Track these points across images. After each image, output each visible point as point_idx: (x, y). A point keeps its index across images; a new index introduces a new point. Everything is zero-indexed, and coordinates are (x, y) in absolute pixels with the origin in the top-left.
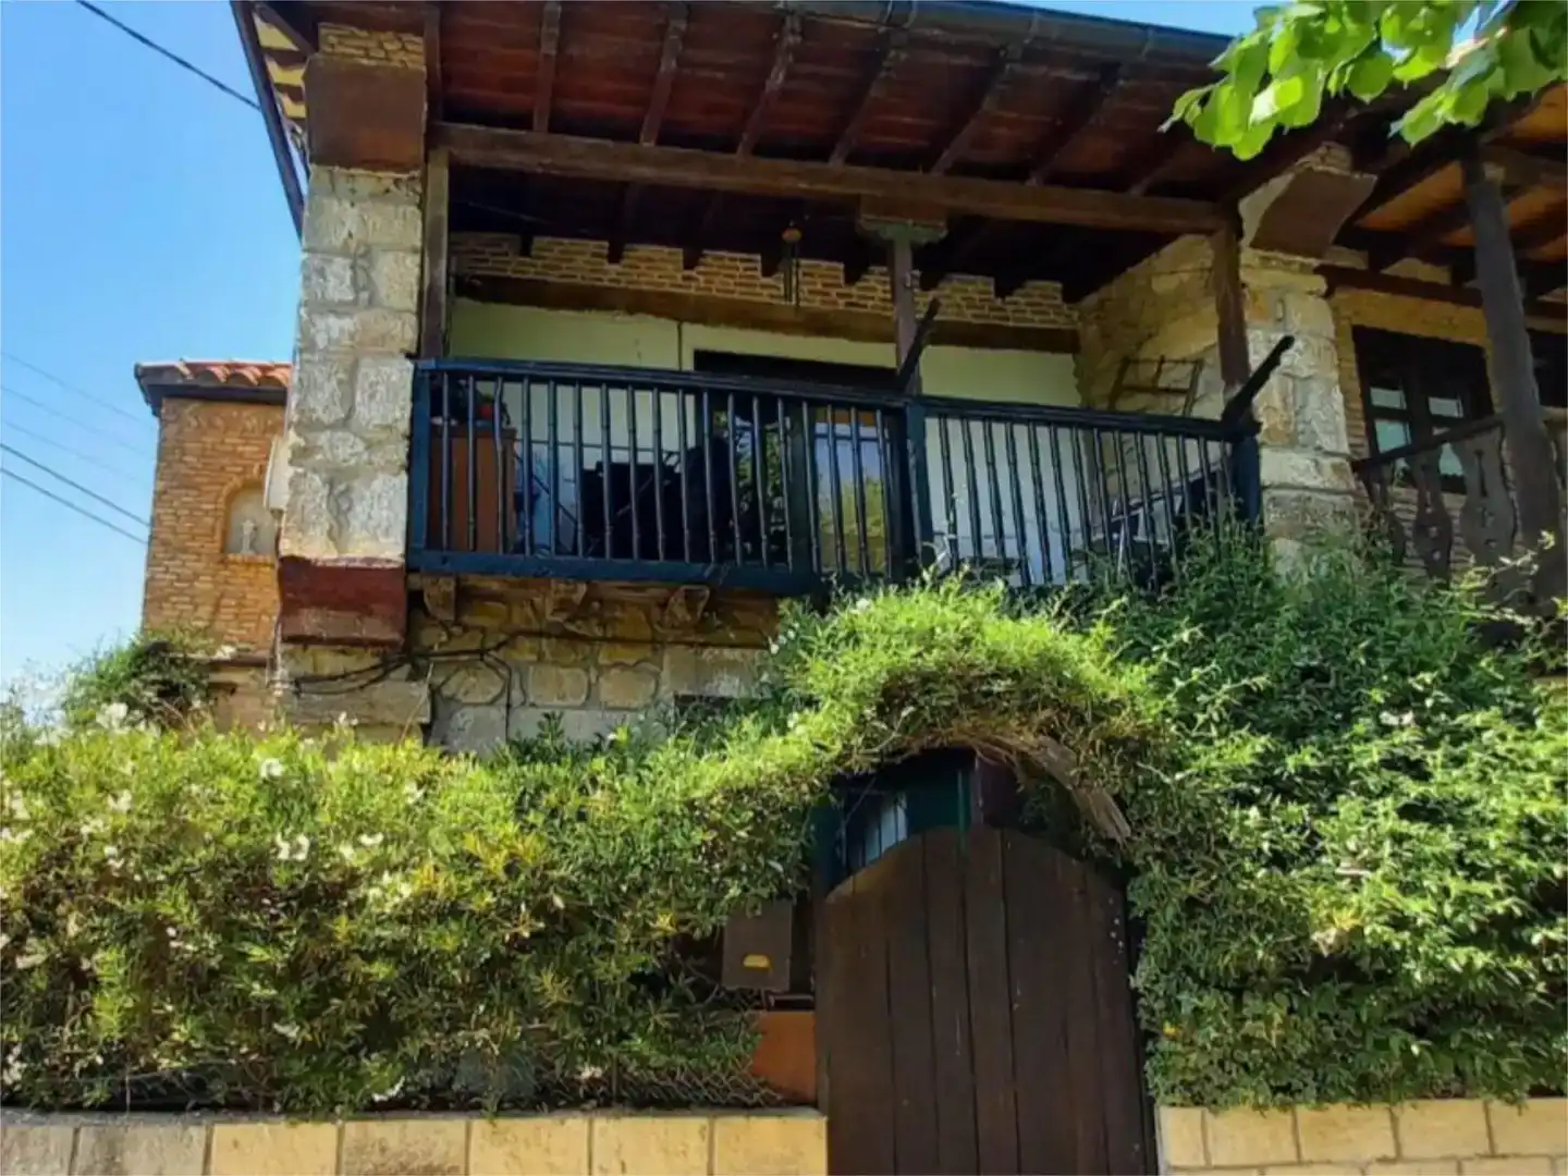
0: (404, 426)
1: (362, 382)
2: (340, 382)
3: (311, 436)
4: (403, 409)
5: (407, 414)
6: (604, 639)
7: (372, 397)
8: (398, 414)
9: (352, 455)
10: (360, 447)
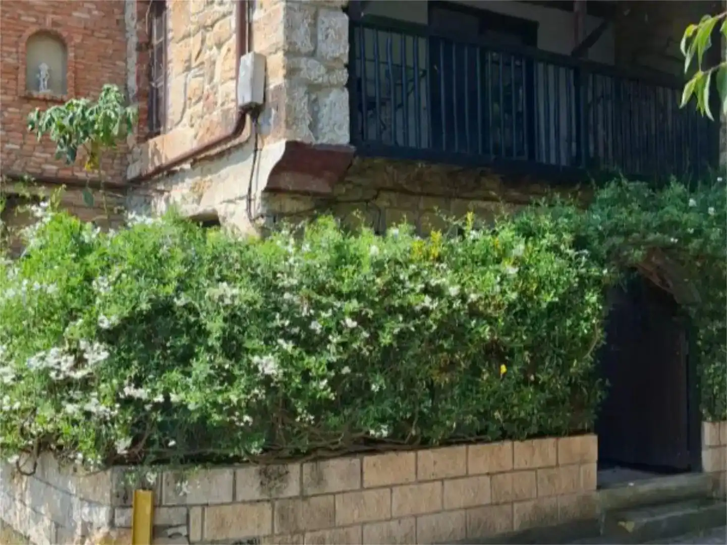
0: (346, 60)
1: (321, 27)
2: (310, 25)
3: (295, 60)
4: (345, 48)
5: (347, 51)
6: (421, 194)
7: (327, 36)
8: (342, 51)
9: (319, 76)
10: (323, 70)
